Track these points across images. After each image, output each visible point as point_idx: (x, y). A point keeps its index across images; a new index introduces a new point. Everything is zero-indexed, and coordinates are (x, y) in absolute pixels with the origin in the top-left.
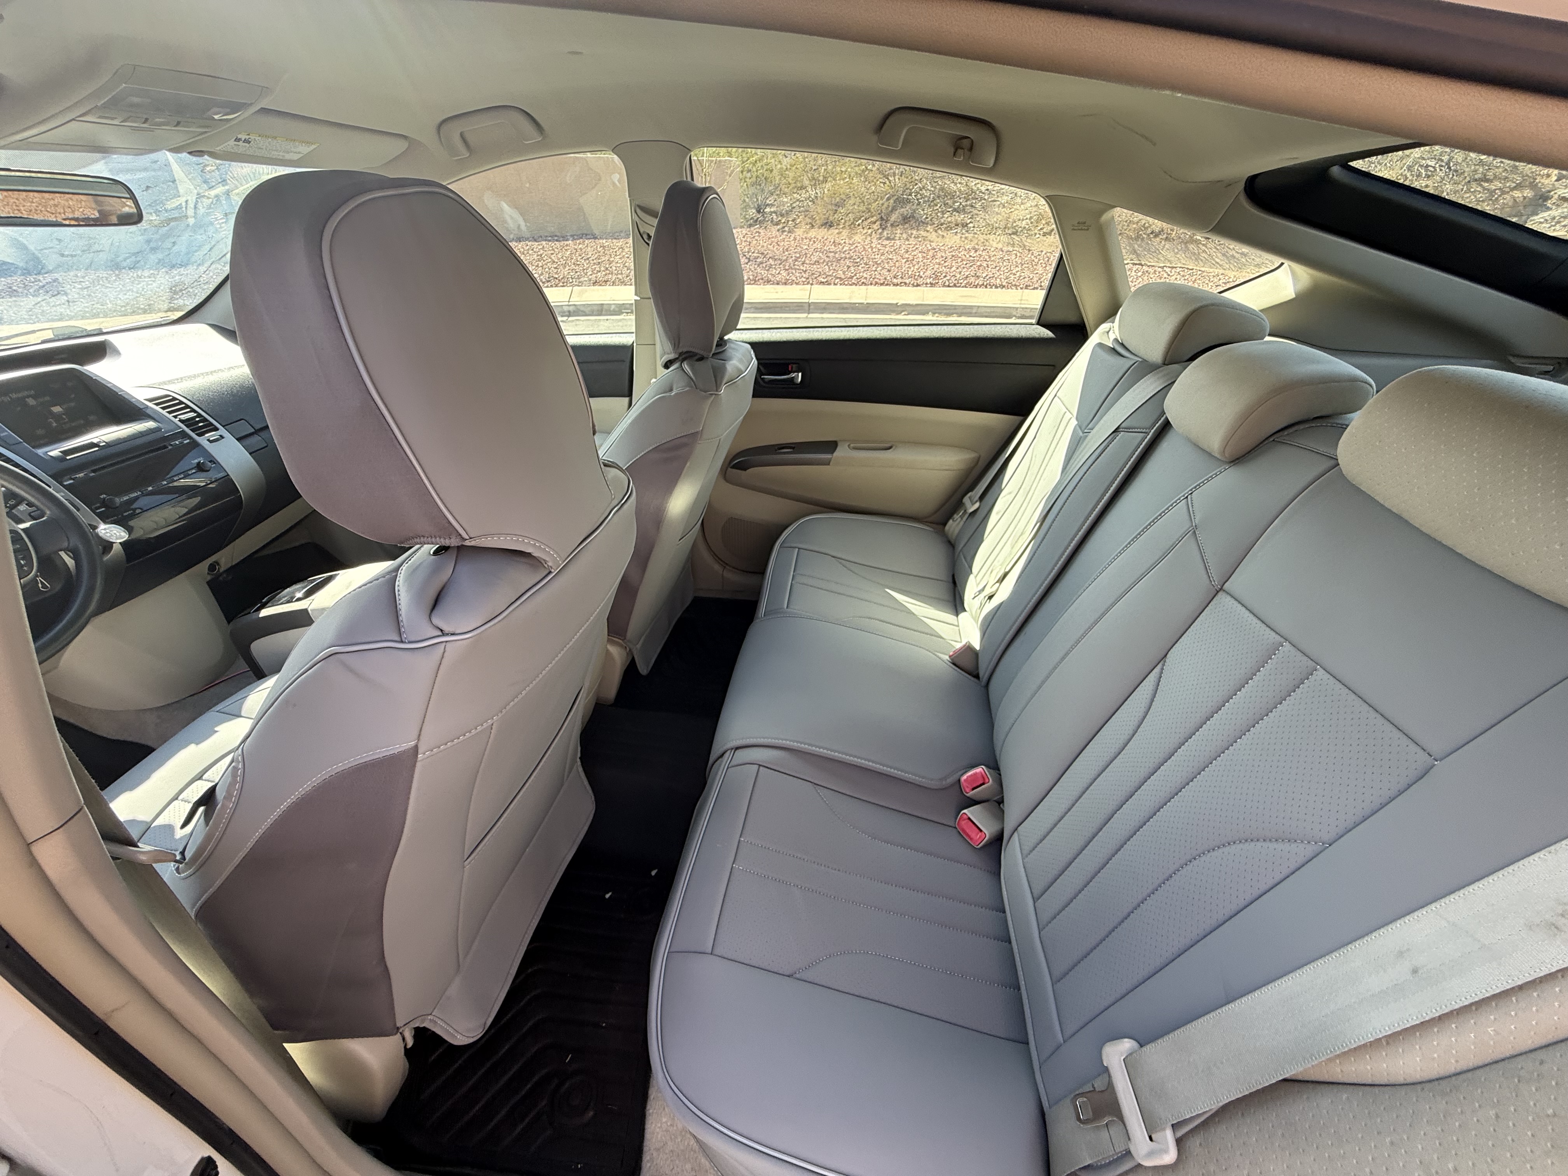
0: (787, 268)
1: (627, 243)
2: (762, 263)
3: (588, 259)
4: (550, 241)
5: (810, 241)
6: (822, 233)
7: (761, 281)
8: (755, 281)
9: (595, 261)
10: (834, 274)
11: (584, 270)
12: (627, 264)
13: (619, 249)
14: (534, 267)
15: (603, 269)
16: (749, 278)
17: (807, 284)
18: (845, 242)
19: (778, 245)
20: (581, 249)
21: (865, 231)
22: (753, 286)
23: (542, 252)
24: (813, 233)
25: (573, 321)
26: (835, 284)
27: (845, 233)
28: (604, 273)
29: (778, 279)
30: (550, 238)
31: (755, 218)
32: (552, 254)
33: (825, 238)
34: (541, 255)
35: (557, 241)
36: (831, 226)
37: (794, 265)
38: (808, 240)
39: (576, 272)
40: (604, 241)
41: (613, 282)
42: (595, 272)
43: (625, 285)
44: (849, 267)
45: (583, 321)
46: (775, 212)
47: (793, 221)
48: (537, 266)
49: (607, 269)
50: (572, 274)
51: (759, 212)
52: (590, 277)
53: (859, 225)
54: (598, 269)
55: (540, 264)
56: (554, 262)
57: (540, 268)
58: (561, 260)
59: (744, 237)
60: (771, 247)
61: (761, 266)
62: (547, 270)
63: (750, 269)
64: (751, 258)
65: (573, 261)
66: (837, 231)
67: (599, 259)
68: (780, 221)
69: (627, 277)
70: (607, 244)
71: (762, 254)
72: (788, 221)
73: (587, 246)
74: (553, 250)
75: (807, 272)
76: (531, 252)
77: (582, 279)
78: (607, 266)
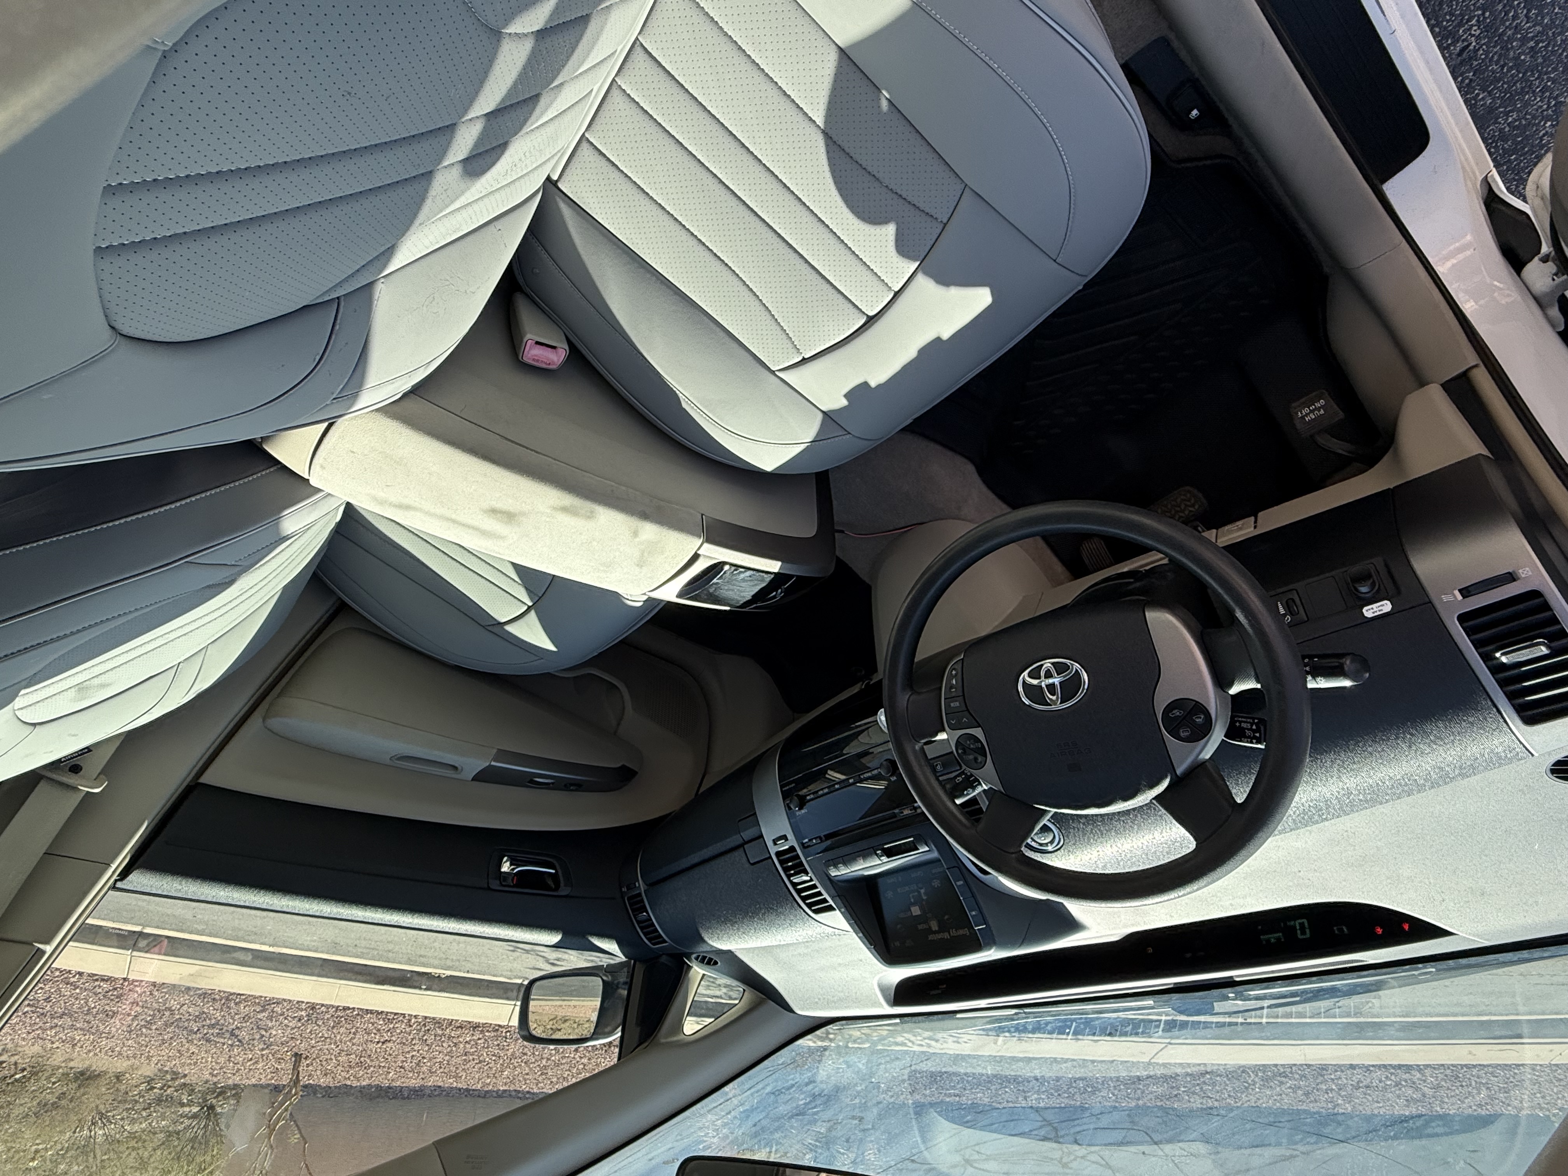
0: (167, 1013)
1: (423, 1079)
2: (212, 1026)
3: (480, 1062)
4: (528, 1092)
5: (120, 1054)
6: (101, 1063)
7: (217, 997)
8: (227, 999)
9: (471, 1058)
10: (78, 991)
11: (488, 1048)
12: (427, 1048)
13: (435, 1072)
14: (553, 1058)
15: (462, 1046)
16: (236, 1004)
17: (134, 981)
18: (53, 1043)
19: (179, 1051)
20: (488, 1077)
21: (13, 1059)
22: (232, 991)
23: (540, 1079)
24: (121, 1065)
25: (516, 977)
26: (81, 974)
27: (57, 1059)
28: (461, 1040)
29: (187, 997)
30: (527, 1096)
31: (220, 1098)
32: (527, 1074)
33: (91, 1054)
34: (542, 1074)
35: (519, 1092)
36: (82, 1073)
37: (154, 1016)
38: (125, 1054)
39: (498, 1045)
40: (455, 1084)
41: (450, 1024)
42: (472, 1043)
43: (434, 1019)
44: (48, 1000)
45: (501, 976)
46: (182, 1105)
47: (152, 1088)
48: (548, 1059)
49: (456, 1045)
50: (505, 1044)
51: (212, 1108)
52: (481, 1036)
53: (23, 1070)
54: (468, 1046)
55: (544, 1062)
56: (525, 1063)
57: (545, 1056)
58: (516, 1064)
59: (239, 1070)
60: (193, 1049)
61: (213, 1021)
62: (537, 1053)
63: (232, 1018)
64: (227, 1035)
65: (501, 1062)
66: (72, 1064)
67: (465, 1060)
68: (177, 1091)
69: (428, 1030)
70: (451, 1081)
71: (209, 1041)
72: (161, 1089)
73: (479, 1079)
74: (525, 1080)
75: (131, 1000)
76: (555, 1080)
77: (493, 1034)
78: (454, 1049)
